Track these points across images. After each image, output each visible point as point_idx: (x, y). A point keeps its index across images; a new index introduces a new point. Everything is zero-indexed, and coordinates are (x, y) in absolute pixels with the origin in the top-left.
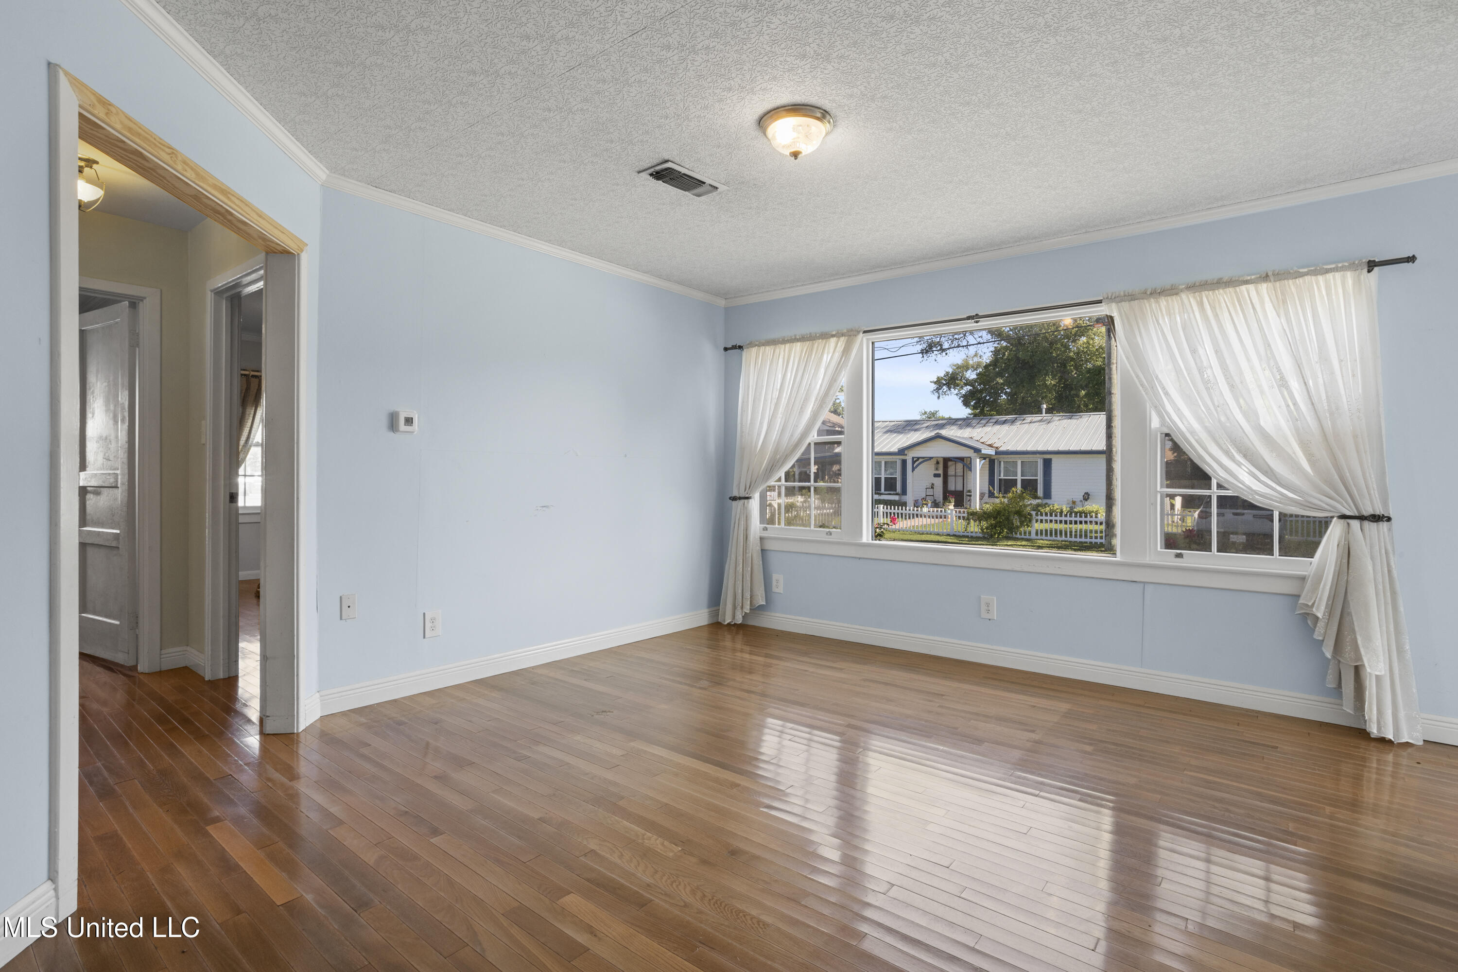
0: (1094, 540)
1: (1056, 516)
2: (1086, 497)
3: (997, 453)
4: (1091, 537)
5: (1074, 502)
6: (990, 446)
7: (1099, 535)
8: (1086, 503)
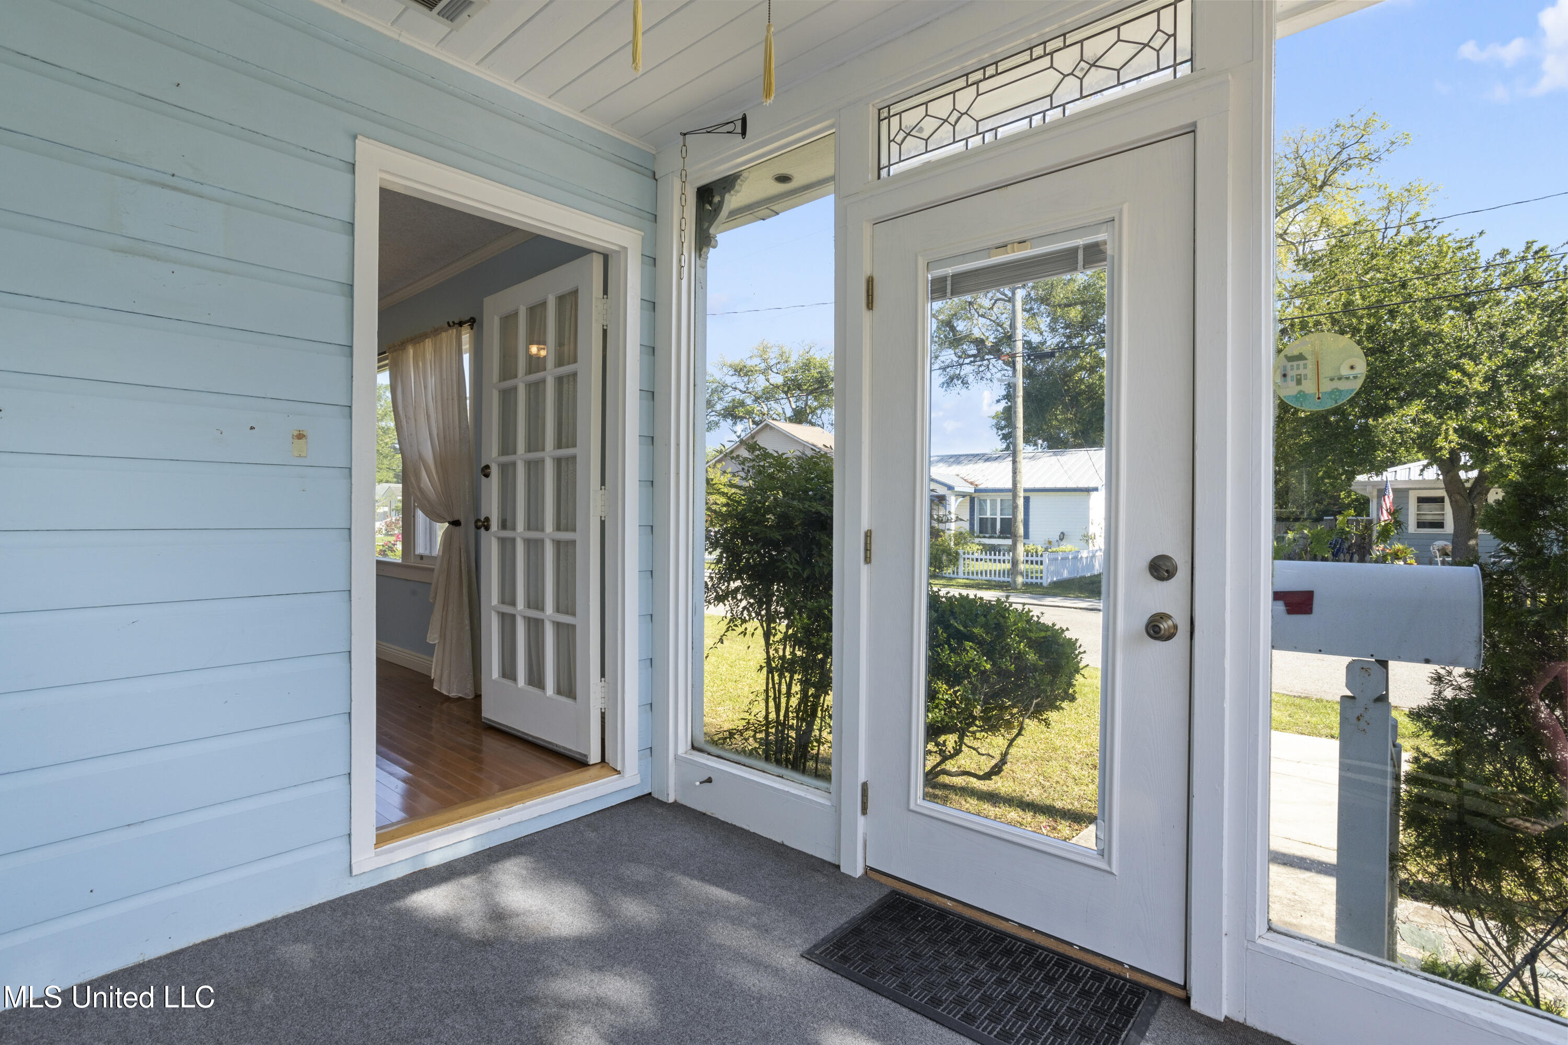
0: (1034, 581)
1: (1032, 556)
2: (1062, 537)
3: (976, 491)
4: (1032, 578)
5: (1050, 542)
6: (972, 483)
7: (1034, 575)
8: (1062, 543)
